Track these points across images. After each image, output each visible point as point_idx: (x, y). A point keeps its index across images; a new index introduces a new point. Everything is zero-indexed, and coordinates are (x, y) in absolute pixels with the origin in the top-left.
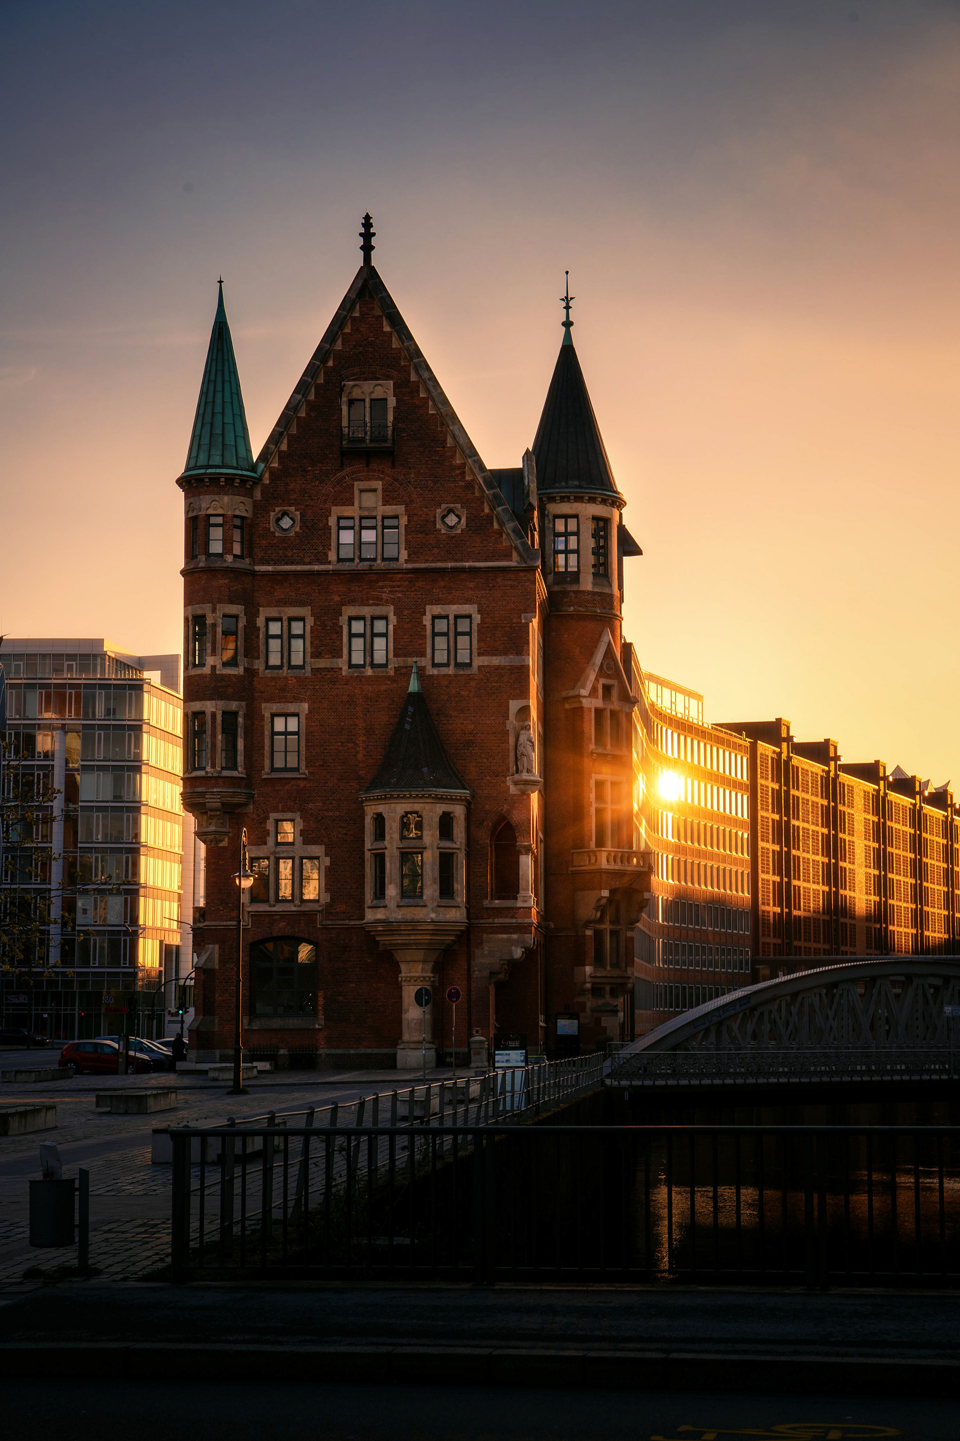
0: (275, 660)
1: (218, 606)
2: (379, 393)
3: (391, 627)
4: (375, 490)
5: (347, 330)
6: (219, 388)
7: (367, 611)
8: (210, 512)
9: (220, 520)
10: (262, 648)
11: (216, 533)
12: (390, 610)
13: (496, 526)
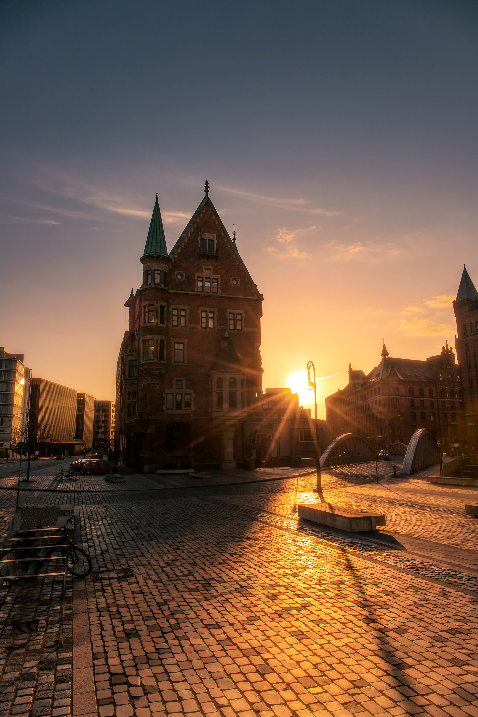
0: (175, 323)
1: (159, 302)
2: (211, 238)
3: (216, 316)
4: (210, 269)
5: (201, 216)
6: (158, 227)
7: (208, 309)
8: (156, 268)
9: (159, 272)
10: (171, 319)
11: (157, 277)
12: (215, 310)
13: (249, 285)
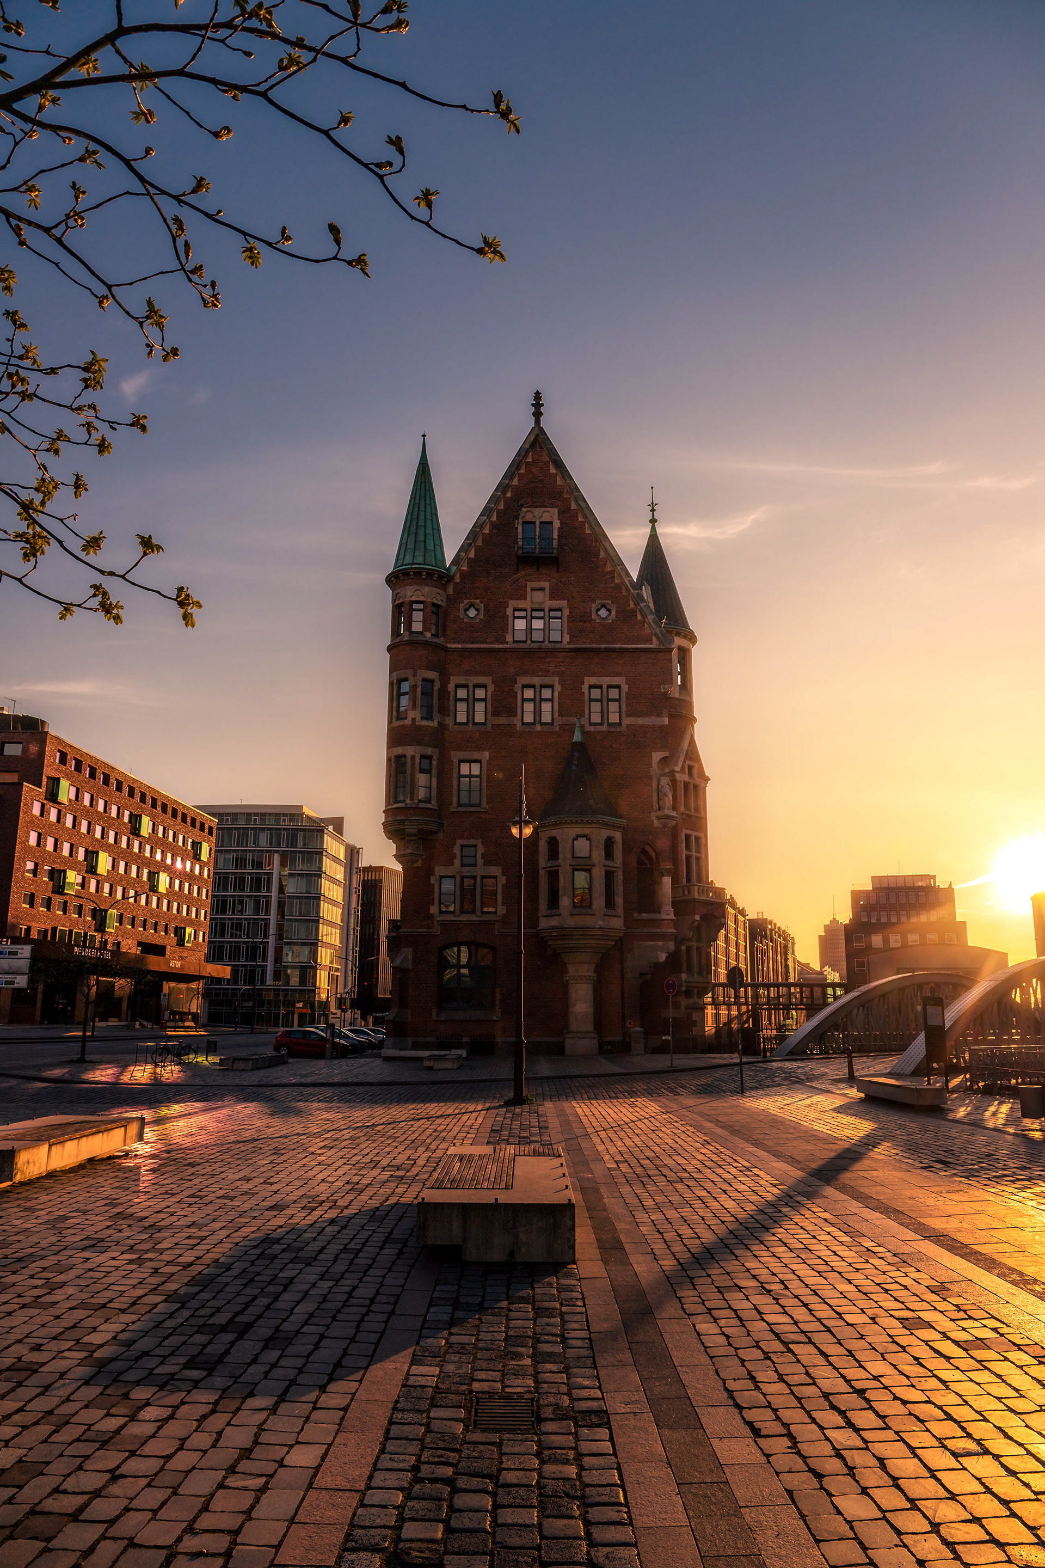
0: (462, 718)
1: (419, 671)
2: (546, 517)
3: (556, 694)
4: (543, 589)
5: (522, 471)
6: (422, 508)
7: (536, 681)
8: (414, 599)
9: (421, 606)
10: (452, 708)
11: (418, 616)
12: (555, 681)
13: (639, 617)
